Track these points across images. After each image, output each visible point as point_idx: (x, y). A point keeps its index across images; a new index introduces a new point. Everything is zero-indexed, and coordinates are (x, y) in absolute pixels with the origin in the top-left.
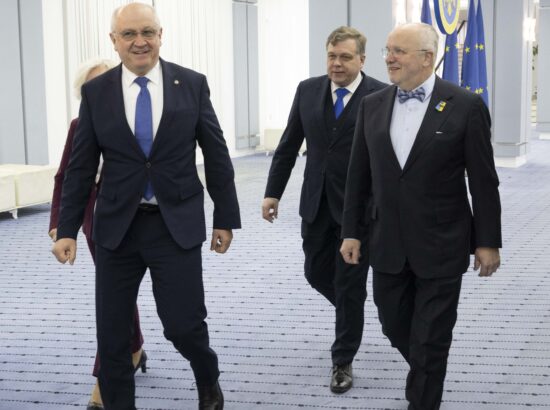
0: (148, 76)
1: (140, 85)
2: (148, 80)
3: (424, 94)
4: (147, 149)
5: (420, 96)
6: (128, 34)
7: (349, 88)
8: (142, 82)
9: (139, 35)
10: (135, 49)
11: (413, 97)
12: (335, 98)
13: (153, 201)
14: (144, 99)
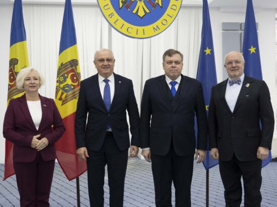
0: (108, 79)
1: (106, 82)
2: (109, 80)
3: (240, 81)
4: (108, 108)
5: (238, 82)
6: (101, 60)
7: (177, 81)
8: (106, 81)
9: (106, 61)
10: (104, 67)
11: (236, 83)
12: (170, 87)
13: (110, 130)
14: (107, 88)
